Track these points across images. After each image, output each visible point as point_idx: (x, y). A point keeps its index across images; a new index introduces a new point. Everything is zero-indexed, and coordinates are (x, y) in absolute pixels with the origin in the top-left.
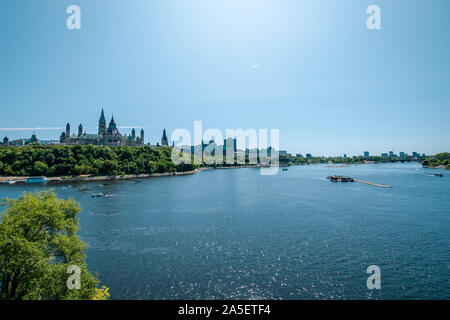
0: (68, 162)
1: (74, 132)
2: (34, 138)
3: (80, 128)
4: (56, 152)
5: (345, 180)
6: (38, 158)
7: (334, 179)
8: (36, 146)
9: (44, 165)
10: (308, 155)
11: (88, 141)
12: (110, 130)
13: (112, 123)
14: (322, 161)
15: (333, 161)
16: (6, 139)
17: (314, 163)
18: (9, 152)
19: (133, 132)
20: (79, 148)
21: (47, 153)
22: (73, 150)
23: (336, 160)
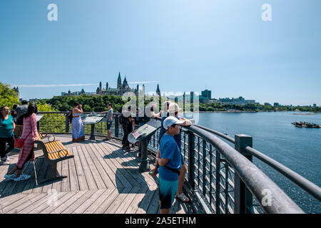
0: (101, 105)
1: (104, 87)
2: (83, 91)
3: (107, 85)
4: (94, 99)
5: (309, 126)
6: (85, 103)
7: (298, 125)
8: (84, 96)
9: (89, 107)
10: (276, 104)
11: (111, 93)
12: (124, 86)
13: (125, 81)
14: (289, 109)
15: (300, 110)
16: (69, 92)
17: (280, 110)
18: (71, 99)
19: (138, 86)
20: (106, 97)
21: (90, 100)
22: (104, 98)
23: (304, 109)
